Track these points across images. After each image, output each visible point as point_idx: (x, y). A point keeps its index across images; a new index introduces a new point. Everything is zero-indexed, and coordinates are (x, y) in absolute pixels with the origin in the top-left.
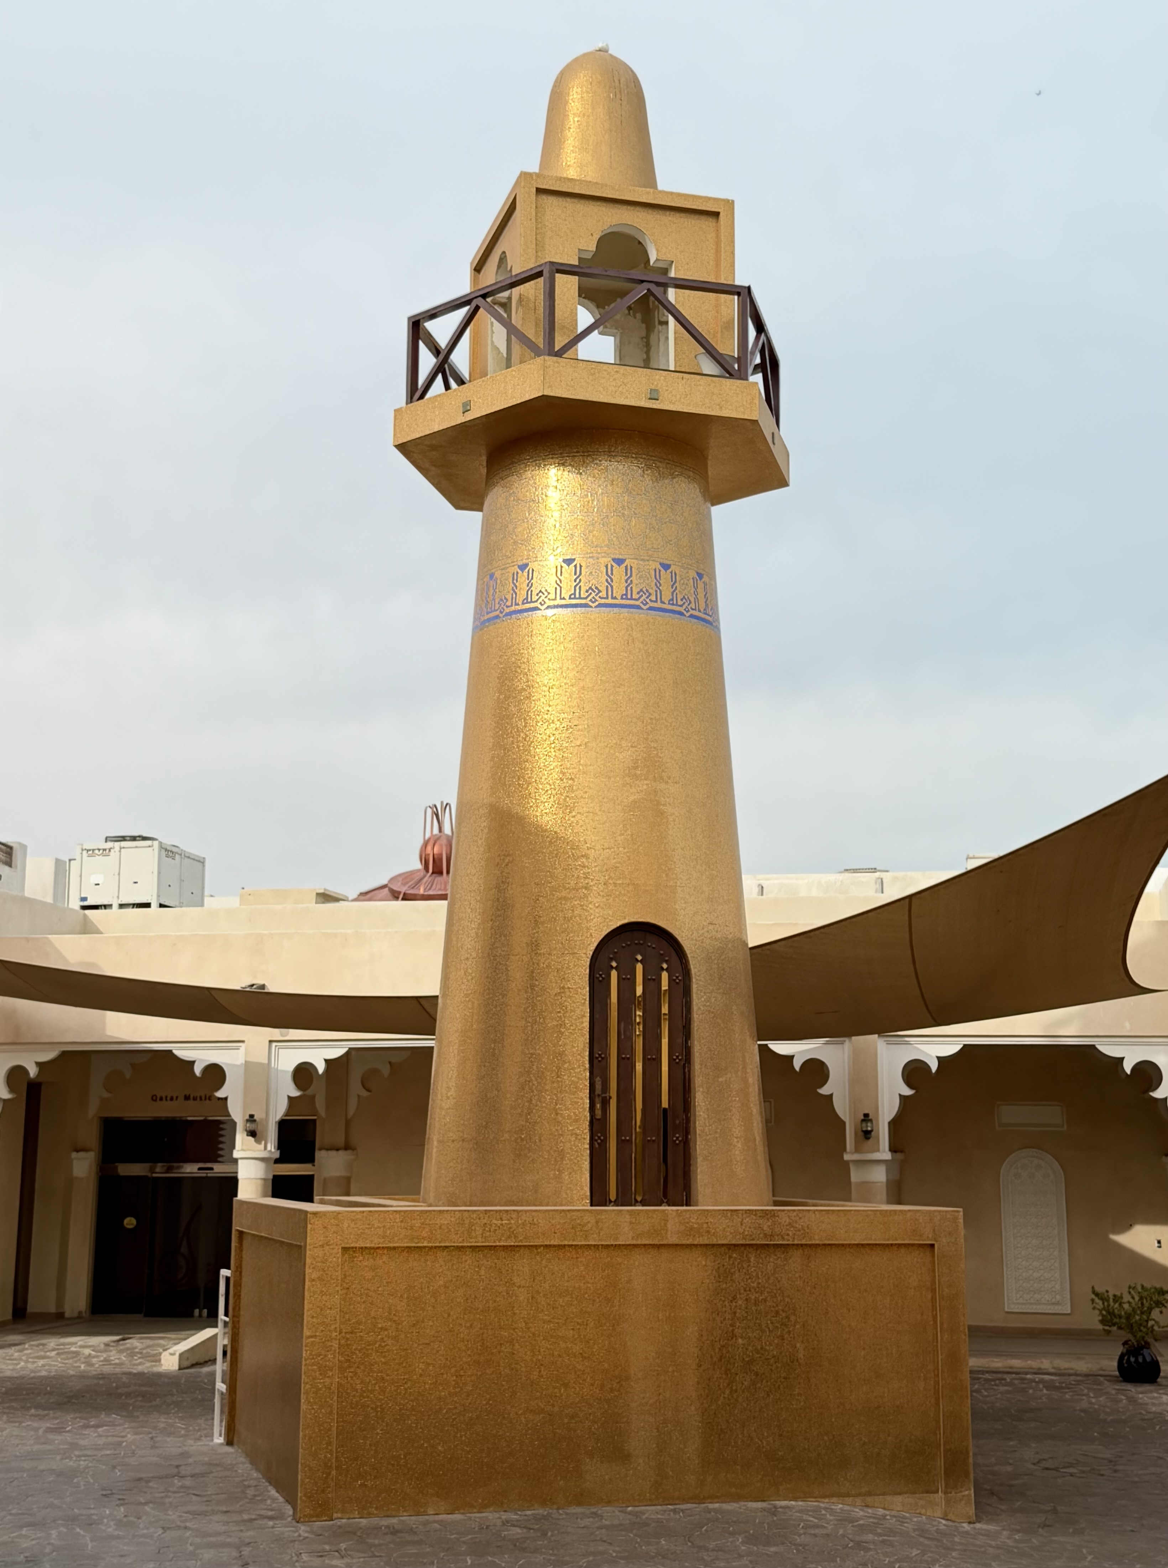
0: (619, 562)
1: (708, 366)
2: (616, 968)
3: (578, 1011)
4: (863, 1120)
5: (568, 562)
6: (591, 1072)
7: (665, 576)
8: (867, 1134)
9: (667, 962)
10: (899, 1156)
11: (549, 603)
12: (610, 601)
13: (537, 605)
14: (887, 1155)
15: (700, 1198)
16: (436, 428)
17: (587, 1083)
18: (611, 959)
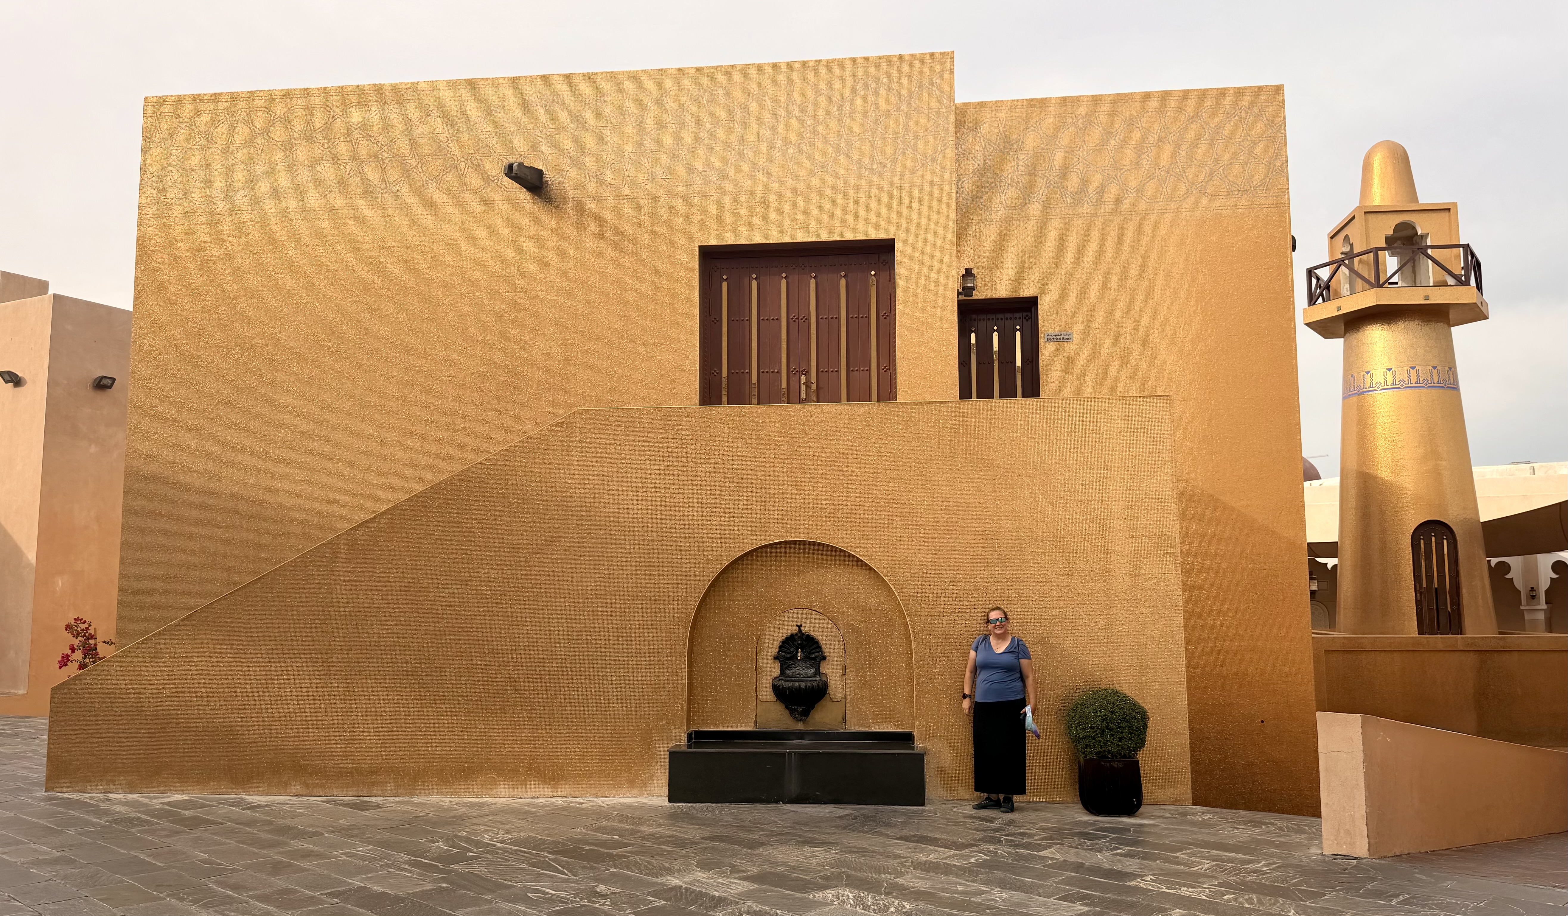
0: (1413, 368)
1: (1451, 281)
2: (1423, 539)
3: (1407, 557)
4: (1530, 590)
5: (1389, 370)
6: (1415, 581)
7: (1435, 371)
8: (1533, 597)
9: (1445, 536)
10: (1549, 605)
11: (1381, 388)
12: (1410, 385)
13: (1376, 388)
14: (1545, 607)
15: (1467, 632)
16: (1324, 317)
17: (1413, 586)
18: (1421, 536)
